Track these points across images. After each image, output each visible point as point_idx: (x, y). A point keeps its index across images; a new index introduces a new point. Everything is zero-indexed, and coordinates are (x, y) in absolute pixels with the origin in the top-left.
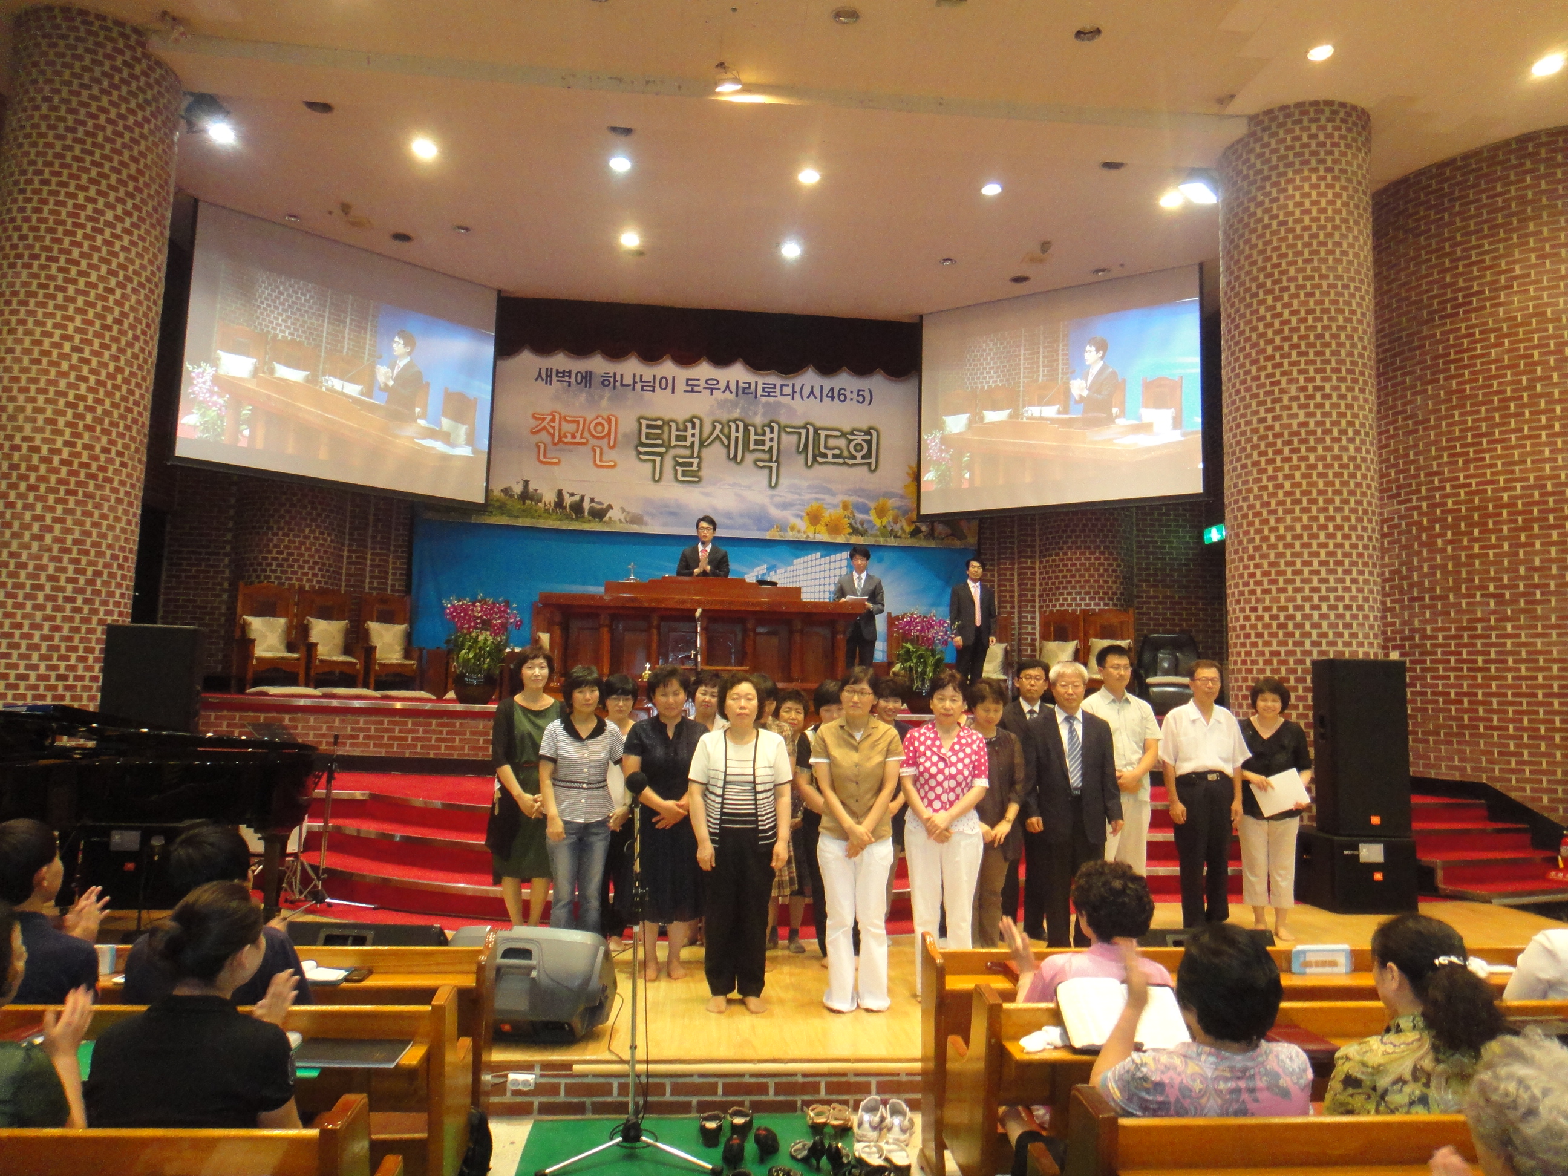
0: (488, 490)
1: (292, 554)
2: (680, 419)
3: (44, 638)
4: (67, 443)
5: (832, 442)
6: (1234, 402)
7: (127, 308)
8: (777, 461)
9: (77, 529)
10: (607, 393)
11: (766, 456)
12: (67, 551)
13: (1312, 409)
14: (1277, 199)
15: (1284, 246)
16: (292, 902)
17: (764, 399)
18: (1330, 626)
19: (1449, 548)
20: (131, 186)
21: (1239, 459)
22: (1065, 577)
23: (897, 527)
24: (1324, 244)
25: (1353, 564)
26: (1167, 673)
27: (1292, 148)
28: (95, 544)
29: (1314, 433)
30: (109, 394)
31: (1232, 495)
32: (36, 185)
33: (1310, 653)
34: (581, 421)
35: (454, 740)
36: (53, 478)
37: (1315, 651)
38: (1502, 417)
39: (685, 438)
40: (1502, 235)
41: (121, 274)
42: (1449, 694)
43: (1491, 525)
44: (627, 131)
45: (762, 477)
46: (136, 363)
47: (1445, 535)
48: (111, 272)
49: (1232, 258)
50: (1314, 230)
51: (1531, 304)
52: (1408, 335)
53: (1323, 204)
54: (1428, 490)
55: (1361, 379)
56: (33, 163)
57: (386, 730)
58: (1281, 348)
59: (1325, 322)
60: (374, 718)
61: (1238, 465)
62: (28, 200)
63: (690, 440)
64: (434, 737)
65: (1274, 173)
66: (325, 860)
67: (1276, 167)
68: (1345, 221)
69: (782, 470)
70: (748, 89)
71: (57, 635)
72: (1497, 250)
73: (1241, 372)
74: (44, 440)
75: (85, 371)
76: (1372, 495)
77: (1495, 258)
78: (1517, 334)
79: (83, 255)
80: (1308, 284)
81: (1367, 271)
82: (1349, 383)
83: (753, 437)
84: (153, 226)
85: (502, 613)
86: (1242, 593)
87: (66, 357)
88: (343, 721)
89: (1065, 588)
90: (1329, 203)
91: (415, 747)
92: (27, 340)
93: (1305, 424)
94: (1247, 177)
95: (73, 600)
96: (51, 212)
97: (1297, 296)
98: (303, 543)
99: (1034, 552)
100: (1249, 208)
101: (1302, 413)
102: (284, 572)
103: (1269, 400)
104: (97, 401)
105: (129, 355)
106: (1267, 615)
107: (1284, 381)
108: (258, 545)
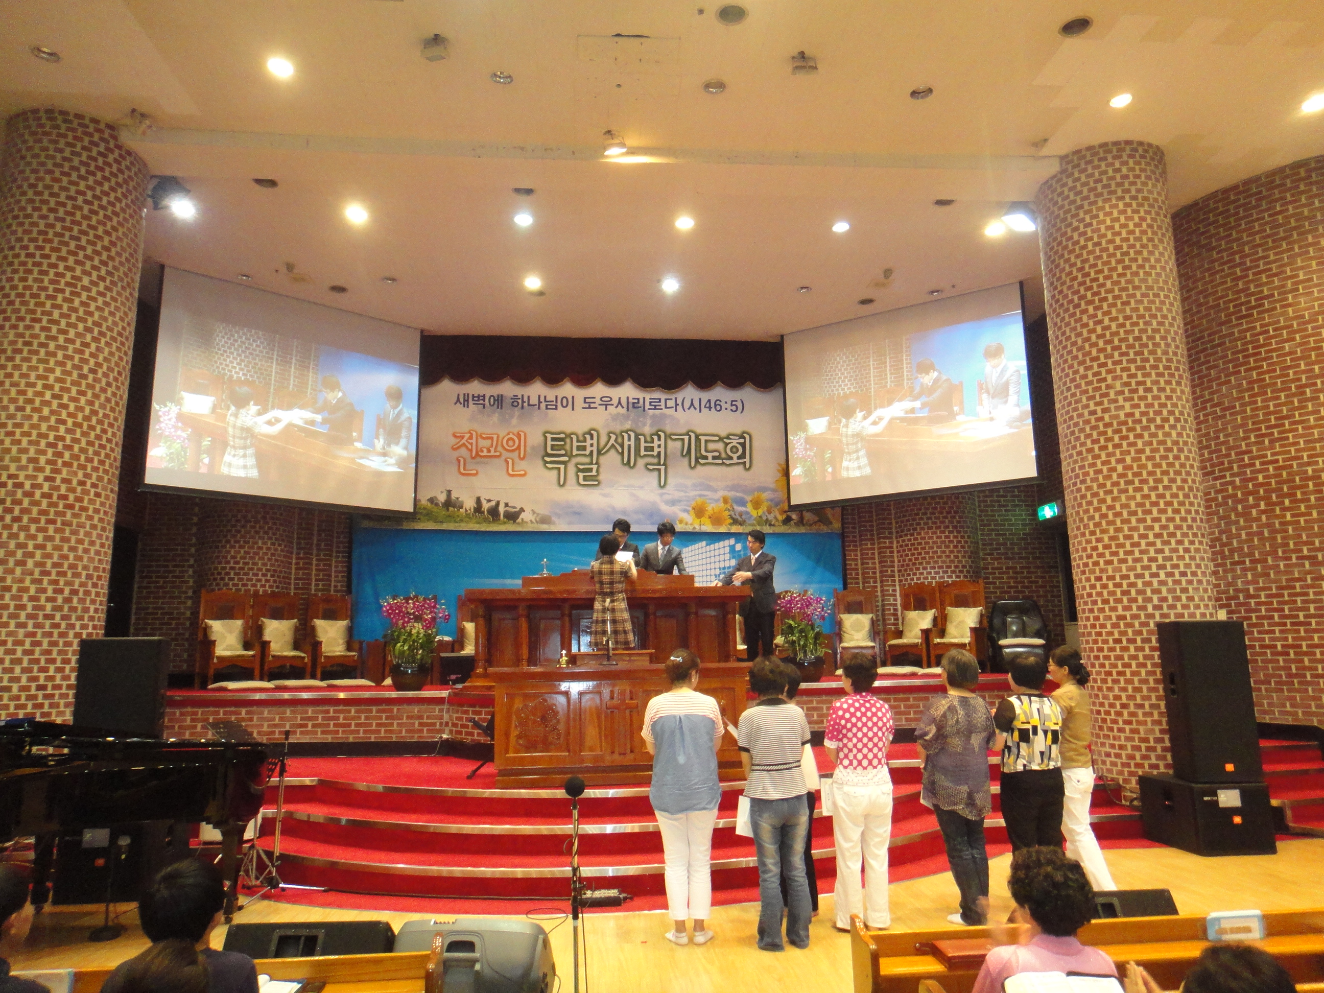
0: (416, 501)
1: (247, 563)
2: (580, 432)
3: (25, 652)
4: (47, 479)
5: (711, 446)
6: (1066, 398)
7: (101, 359)
8: (665, 464)
9: (56, 554)
10: (517, 412)
11: (655, 461)
12: (47, 573)
13: (1136, 401)
14: (1090, 224)
15: (1099, 263)
16: (249, 888)
17: (651, 412)
18: (1169, 591)
19: (1264, 517)
20: (105, 255)
21: (1074, 447)
22: (920, 554)
23: (771, 517)
24: (1134, 260)
25: (1185, 535)
26: (1015, 635)
27: (1100, 181)
28: (71, 567)
29: (1140, 421)
30: (84, 434)
31: (1071, 478)
32: (23, 258)
33: (1152, 616)
34: (495, 437)
35: (392, 724)
36: (35, 510)
37: (1157, 614)
38: (1300, 401)
39: (584, 448)
40: (1284, 246)
41: (96, 330)
42: (1276, 646)
43: (1299, 496)
44: (529, 192)
45: (653, 478)
46: (108, 406)
47: (1259, 505)
48: (88, 329)
49: (1055, 275)
50: (1125, 249)
51: (1316, 304)
52: (1210, 335)
53: (1131, 227)
54: (1239, 467)
55: (1177, 374)
56: (20, 240)
57: (332, 718)
58: (1104, 350)
59: (1142, 326)
60: (320, 708)
61: (1074, 452)
62: (15, 271)
63: (589, 449)
64: (374, 722)
65: (1086, 203)
66: (278, 845)
67: (1088, 197)
68: (1151, 240)
69: (670, 472)
70: (632, 151)
71: (38, 649)
72: (1282, 259)
73: (1071, 372)
74: (27, 477)
75: (64, 415)
76: (1195, 474)
77: (1280, 266)
78: (1306, 330)
79: (62, 315)
80: (1124, 294)
81: (1173, 281)
82: (1167, 378)
83: (643, 445)
84: (124, 289)
85: (432, 609)
86: (1086, 565)
87: (47, 403)
88: (293, 712)
89: (921, 564)
90: (1136, 225)
91: (358, 732)
92: (13, 391)
93: (1131, 415)
94: (1062, 207)
95: (52, 617)
96: (35, 280)
97: (1115, 305)
98: (257, 554)
99: (890, 533)
100: (1066, 233)
101: (1127, 405)
102: (241, 580)
103: (1097, 394)
104: (74, 440)
105: (102, 399)
106: (1111, 584)
107: (1109, 378)
108: (218, 557)
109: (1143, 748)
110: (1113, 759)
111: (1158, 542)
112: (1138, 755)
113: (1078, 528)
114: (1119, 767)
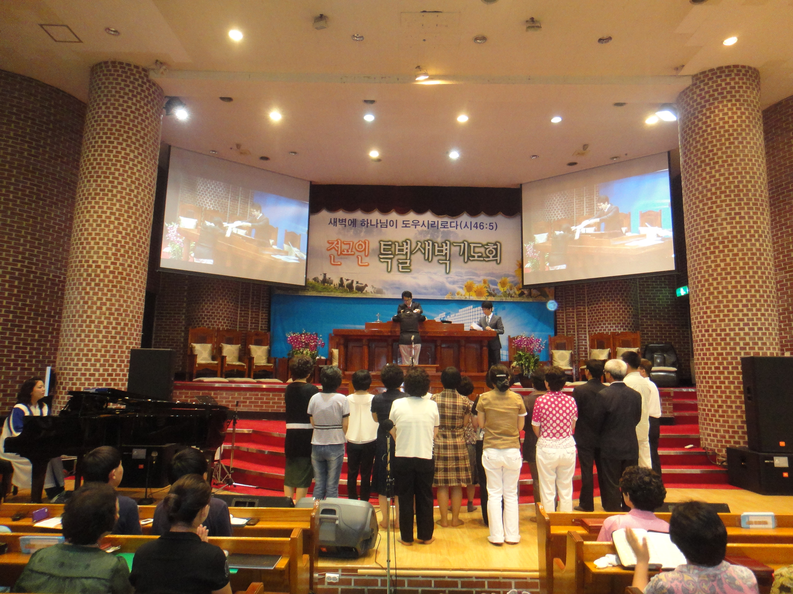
0: (306, 279)
1: (214, 313)
2: (400, 241)
3: (102, 356)
4: (112, 263)
5: (477, 250)
6: (691, 222)
7: (139, 199)
8: (449, 260)
9: (117, 304)
10: (364, 229)
11: (444, 258)
12: (112, 314)
13: (734, 224)
14: (710, 117)
15: (714, 140)
16: (217, 484)
17: (442, 229)
18: (751, 339)
20: (141, 141)
21: (695, 252)
22: (602, 315)
23: (511, 292)
24: (737, 138)
25: (763, 305)
26: (659, 365)
27: (717, 90)
28: (125, 311)
29: (736, 237)
30: (131, 239)
31: (692, 271)
32: (100, 143)
33: (739, 353)
34: (351, 243)
36: (106, 280)
37: (742, 352)
39: (402, 250)
41: (137, 182)
44: (372, 102)
45: (442, 268)
46: (143, 224)
48: (133, 182)
49: (686, 148)
50: (731, 132)
53: (735, 118)
55: (761, 208)
56: (98, 133)
57: (260, 399)
58: (715, 193)
59: (740, 179)
60: (253, 393)
61: (695, 255)
62: (96, 151)
63: (405, 251)
65: (707, 104)
66: (233, 463)
67: (709, 101)
68: (748, 126)
69: (452, 265)
70: (432, 78)
71: (108, 354)
73: (694, 206)
74: (102, 262)
75: (121, 229)
76: (771, 269)
79: (120, 175)
80: (729, 160)
81: (762, 151)
82: (754, 210)
83: (437, 248)
84: (151, 160)
85: (315, 340)
86: (700, 322)
87: (112, 223)
88: (239, 394)
89: (602, 321)
90: (738, 117)
91: (274, 407)
92: (95, 215)
93: (731, 233)
94: (693, 106)
95: (115, 338)
96: (106, 155)
97: (723, 166)
98: (219, 307)
99: (584, 303)
100: (694, 122)
101: (729, 227)
102: (210, 322)
103: (710, 220)
104: (126, 243)
105: (140, 220)
106: (714, 334)
107: (718, 210)
108: (198, 309)
109: (731, 432)
110: (712, 438)
111: (745, 310)
112: (727, 436)
113: (696, 301)
114: (716, 443)
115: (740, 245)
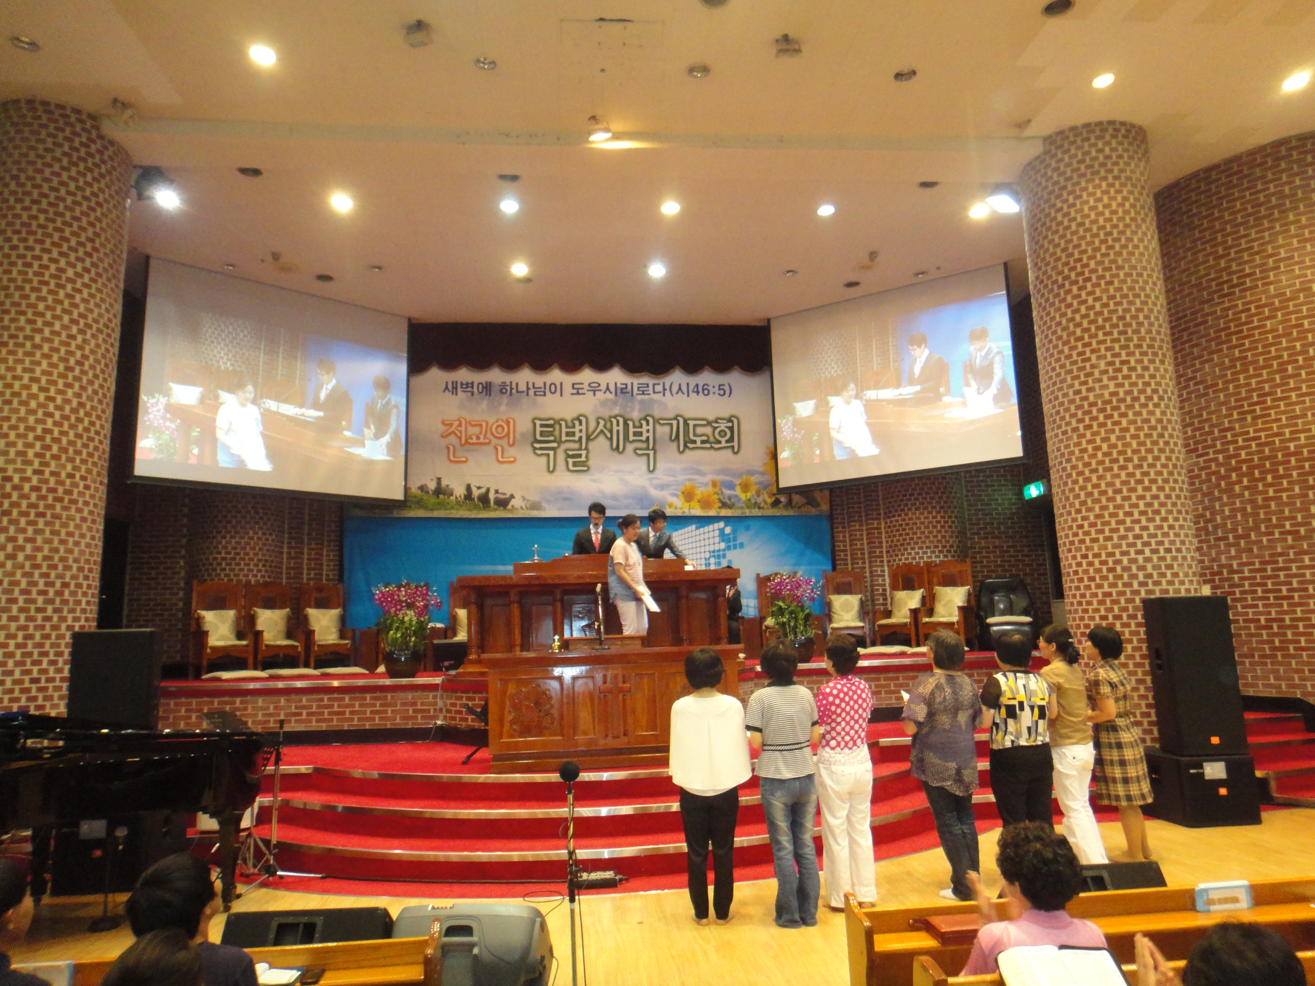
0: (406, 489)
1: (238, 554)
2: (569, 418)
3: (18, 646)
4: (36, 472)
5: (699, 430)
6: (1050, 378)
7: (87, 351)
8: (653, 449)
9: (46, 547)
10: (505, 399)
11: (644, 445)
12: (37, 566)
13: (1120, 380)
14: (1074, 205)
15: (1083, 243)
16: (247, 876)
17: (639, 397)
18: (1154, 567)
19: (1247, 493)
20: (89, 247)
21: (1059, 427)
22: (908, 534)
23: (759, 500)
24: (1117, 240)
25: (1170, 512)
26: (1003, 613)
27: (1083, 161)
28: (62, 559)
29: (1124, 400)
30: (72, 427)
31: (1056, 457)
33: (1137, 592)
34: (484, 424)
35: (386, 712)
36: (24, 503)
37: (1143, 590)
38: (1281, 378)
39: (573, 434)
40: (1266, 225)
41: (82, 322)
42: (1259, 620)
43: (1281, 472)
44: (514, 178)
45: (641, 463)
46: (96, 398)
47: (1242, 482)
48: (73, 321)
49: (1038, 256)
50: (1108, 229)
51: (1297, 281)
52: (1192, 314)
53: (1114, 207)
54: (1223, 444)
55: (1160, 352)
57: (327, 707)
58: (1088, 330)
59: (1125, 306)
60: (314, 696)
61: (1059, 431)
63: (578, 435)
64: (369, 710)
65: (1069, 183)
66: (275, 833)
67: (1071, 178)
68: (1134, 220)
69: (659, 456)
70: (617, 136)
71: (30, 643)
72: (1263, 238)
73: (1055, 352)
74: (16, 471)
75: (51, 408)
76: (1179, 452)
77: (1262, 244)
78: (1288, 307)
79: (48, 308)
80: (1107, 274)
81: (1156, 261)
82: (1150, 357)
83: (631, 430)
84: (109, 280)
85: (424, 596)
86: (1072, 543)
87: (34, 396)
88: (287, 700)
89: (909, 544)
90: (1119, 205)
91: (352, 720)
93: (1116, 394)
94: (1046, 187)
95: (44, 610)
96: (20, 272)
97: (1098, 285)
98: (248, 543)
99: (879, 514)
100: (1050, 214)
101: (1112, 384)
102: (232, 570)
103: (1082, 374)
104: (62, 433)
105: (90, 391)
106: (1096, 561)
107: (1094, 357)
108: (208, 548)
111: (1143, 519)
113: (1064, 507)
115: (1130, 413)
